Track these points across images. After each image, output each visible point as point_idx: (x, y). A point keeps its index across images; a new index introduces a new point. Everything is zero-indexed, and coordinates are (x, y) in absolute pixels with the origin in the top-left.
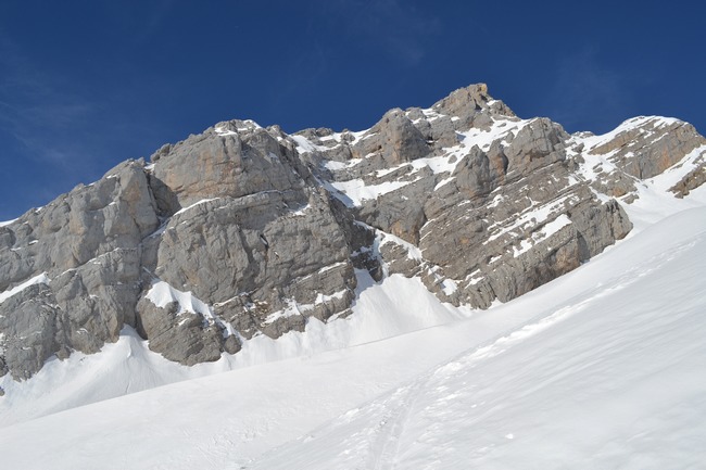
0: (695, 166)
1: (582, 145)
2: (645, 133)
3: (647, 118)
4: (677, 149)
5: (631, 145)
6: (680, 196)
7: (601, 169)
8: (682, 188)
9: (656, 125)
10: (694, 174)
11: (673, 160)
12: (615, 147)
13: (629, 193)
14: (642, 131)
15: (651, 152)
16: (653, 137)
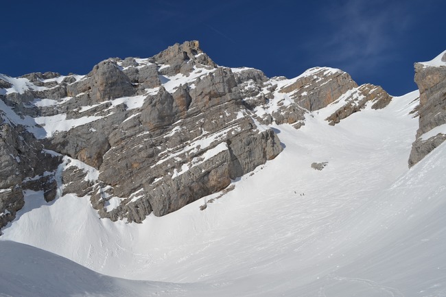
0: (346, 103)
1: (276, 86)
2: (317, 79)
3: (321, 68)
4: (337, 91)
5: (306, 87)
6: (332, 124)
7: (283, 104)
8: (335, 119)
9: (325, 74)
10: (345, 108)
11: (333, 98)
12: (296, 88)
13: (299, 121)
14: (315, 77)
15: (319, 92)
16: (322, 82)
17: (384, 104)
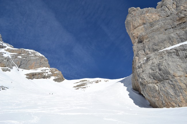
0: (41, 71)
1: (5, 47)
2: (31, 54)
3: (35, 51)
4: (38, 64)
5: (23, 54)
6: (29, 78)
7: (3, 54)
8: (31, 76)
9: (36, 54)
10: (39, 74)
11: (35, 68)
12: (16, 52)
14: (30, 53)
15: (29, 61)
16: (33, 57)
17: (60, 81)
